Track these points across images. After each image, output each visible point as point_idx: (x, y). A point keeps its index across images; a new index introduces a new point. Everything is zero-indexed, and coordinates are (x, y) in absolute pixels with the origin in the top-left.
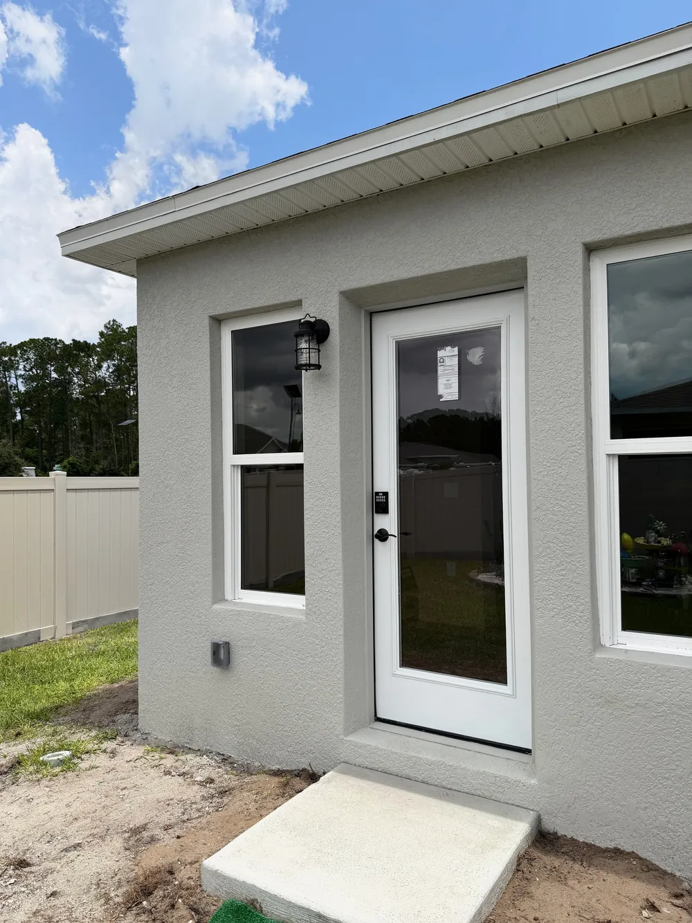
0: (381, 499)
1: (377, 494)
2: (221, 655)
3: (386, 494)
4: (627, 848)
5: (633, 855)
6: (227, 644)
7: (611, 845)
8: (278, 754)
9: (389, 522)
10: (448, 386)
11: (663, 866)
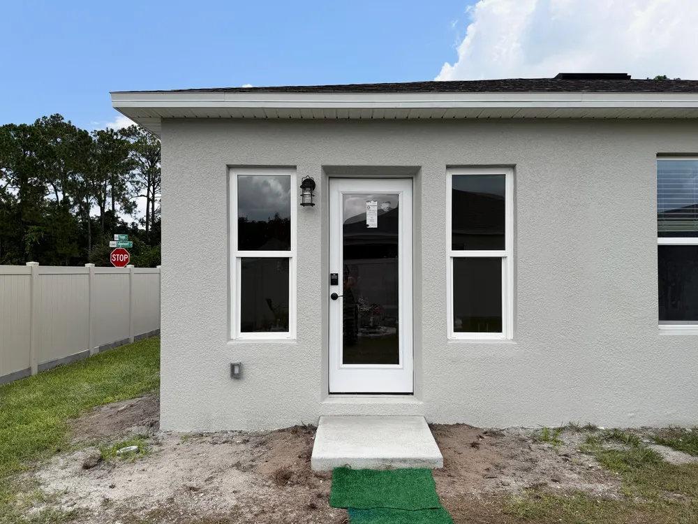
0: (334, 277)
1: (332, 274)
2: (236, 372)
3: (337, 275)
4: (461, 422)
5: (463, 424)
6: (239, 365)
7: (455, 423)
8: (277, 421)
9: (339, 289)
10: (372, 220)
11: (475, 426)
